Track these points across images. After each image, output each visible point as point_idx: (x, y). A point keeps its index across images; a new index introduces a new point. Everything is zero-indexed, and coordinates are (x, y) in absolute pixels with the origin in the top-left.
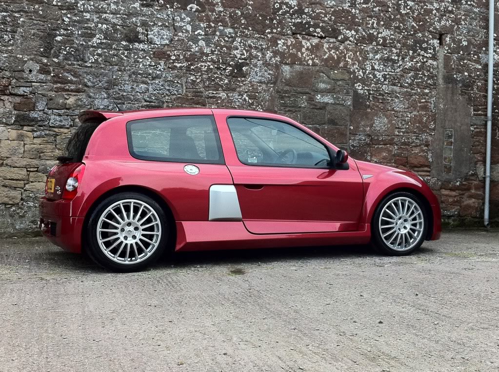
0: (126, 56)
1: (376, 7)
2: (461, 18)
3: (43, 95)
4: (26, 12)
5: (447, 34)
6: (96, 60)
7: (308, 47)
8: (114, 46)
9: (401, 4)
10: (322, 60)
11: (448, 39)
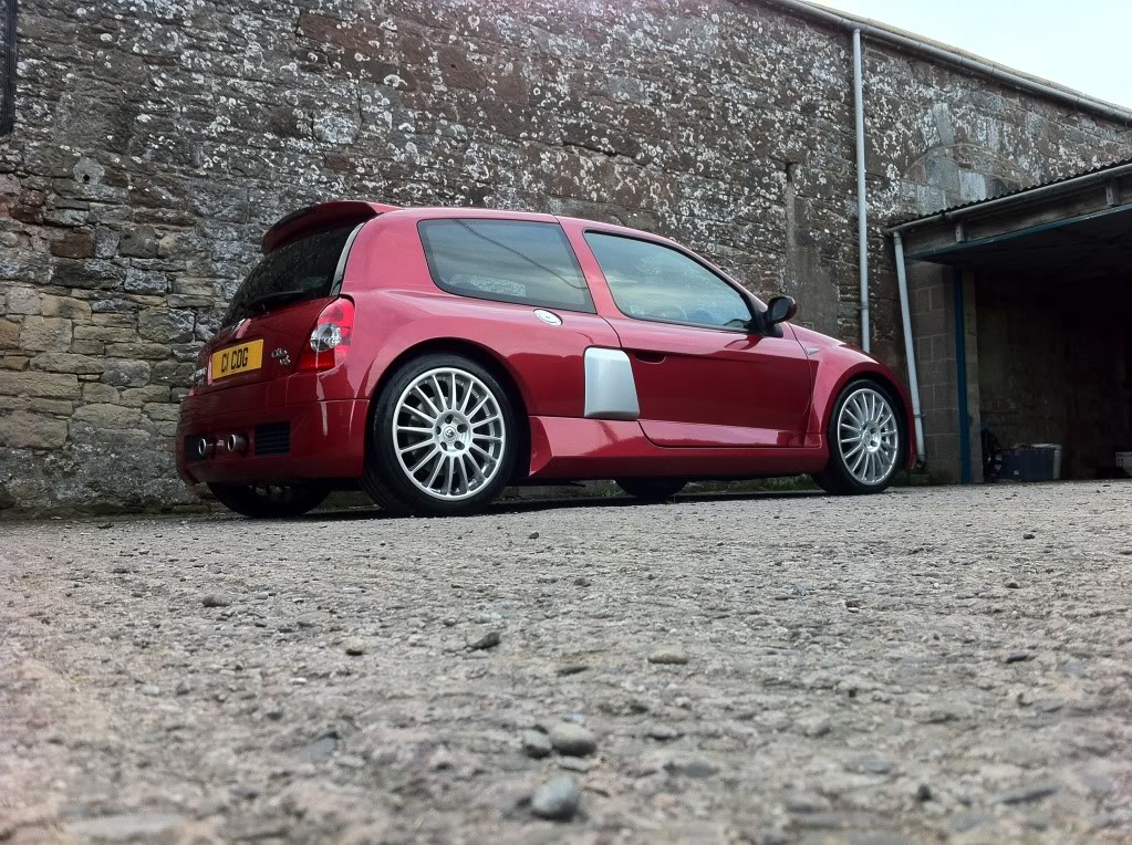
0: (273, 161)
1: (691, 109)
2: (815, 139)
3: (113, 228)
4: (78, 62)
5: (797, 163)
6: (217, 165)
7: (589, 169)
8: (250, 141)
9: (728, 109)
10: (613, 193)
11: (798, 172)
